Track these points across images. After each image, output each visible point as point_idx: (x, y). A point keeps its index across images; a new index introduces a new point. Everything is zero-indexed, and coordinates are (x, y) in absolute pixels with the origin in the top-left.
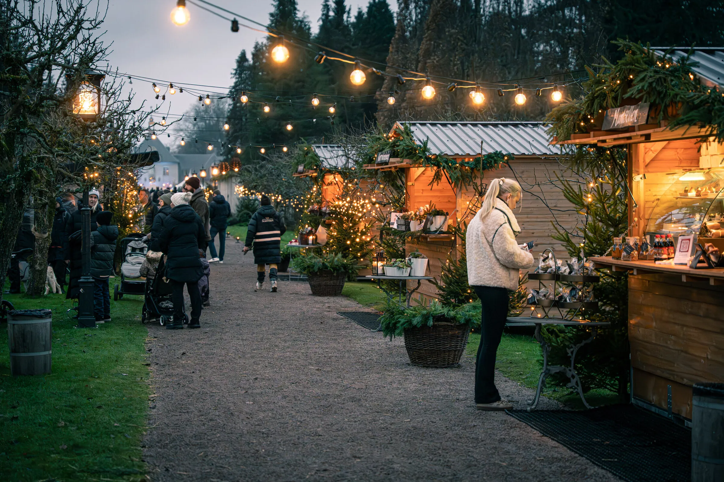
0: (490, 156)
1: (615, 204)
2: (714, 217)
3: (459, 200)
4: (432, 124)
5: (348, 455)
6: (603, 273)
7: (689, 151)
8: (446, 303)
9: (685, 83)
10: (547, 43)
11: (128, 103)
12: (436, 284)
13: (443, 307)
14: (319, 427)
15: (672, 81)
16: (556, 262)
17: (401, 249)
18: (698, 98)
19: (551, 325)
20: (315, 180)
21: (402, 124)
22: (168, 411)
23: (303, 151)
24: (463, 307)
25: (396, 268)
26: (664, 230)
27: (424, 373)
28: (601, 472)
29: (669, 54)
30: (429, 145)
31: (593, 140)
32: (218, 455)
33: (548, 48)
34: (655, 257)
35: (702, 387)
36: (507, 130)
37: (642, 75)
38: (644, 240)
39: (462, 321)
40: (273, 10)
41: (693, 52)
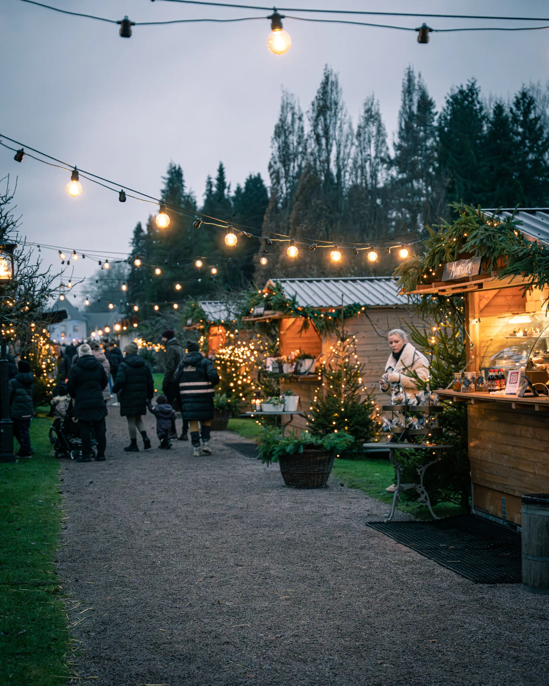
0: (349, 307)
1: (456, 345)
2: (539, 353)
3: (324, 346)
4: (300, 281)
5: (232, 564)
6: (446, 403)
7: (516, 298)
8: (314, 433)
9: (510, 239)
10: (399, 210)
11: (37, 267)
12: (306, 417)
13: (311, 437)
14: (206, 541)
15: (500, 237)
16: (405, 395)
17: (276, 389)
18: (522, 251)
19: (404, 449)
20: (202, 332)
21: (274, 281)
22: (78, 531)
23: (191, 307)
24: (329, 436)
25: (272, 405)
26: (497, 365)
27: (296, 493)
28: (446, 571)
29: (497, 214)
30: (298, 299)
31: (434, 290)
32: (120, 567)
33: (400, 215)
34: (489, 388)
35: (529, 497)
36: (365, 284)
37: (475, 233)
38: (480, 374)
39: (328, 448)
40: (163, 187)
41: (517, 213)
